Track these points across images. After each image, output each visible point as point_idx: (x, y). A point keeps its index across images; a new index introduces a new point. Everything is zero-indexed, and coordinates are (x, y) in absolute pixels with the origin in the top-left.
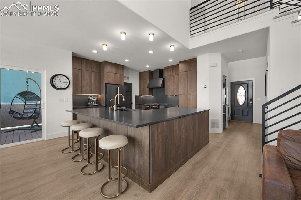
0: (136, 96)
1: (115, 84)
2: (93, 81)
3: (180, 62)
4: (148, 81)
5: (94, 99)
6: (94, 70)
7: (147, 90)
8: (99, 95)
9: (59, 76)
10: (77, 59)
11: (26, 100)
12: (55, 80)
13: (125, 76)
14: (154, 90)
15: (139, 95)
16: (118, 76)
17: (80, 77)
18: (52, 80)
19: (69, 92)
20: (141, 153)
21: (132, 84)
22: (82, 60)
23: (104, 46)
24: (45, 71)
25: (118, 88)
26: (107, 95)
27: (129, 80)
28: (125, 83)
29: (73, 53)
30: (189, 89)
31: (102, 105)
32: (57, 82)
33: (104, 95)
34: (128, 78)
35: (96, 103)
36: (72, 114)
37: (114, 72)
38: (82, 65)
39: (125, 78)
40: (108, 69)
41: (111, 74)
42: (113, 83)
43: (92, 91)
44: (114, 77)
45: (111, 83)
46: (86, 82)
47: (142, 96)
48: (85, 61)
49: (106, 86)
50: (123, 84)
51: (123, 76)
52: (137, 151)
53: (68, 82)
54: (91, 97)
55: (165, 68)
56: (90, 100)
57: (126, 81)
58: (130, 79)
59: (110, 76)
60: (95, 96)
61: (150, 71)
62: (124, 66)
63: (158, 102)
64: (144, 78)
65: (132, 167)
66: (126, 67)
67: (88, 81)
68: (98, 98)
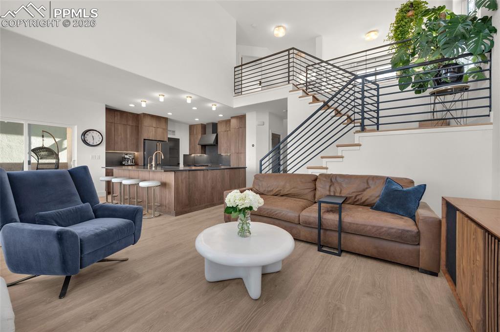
0: (185, 155)
1: (156, 140)
2: (128, 136)
3: (232, 117)
4: (199, 137)
5: (129, 157)
6: (130, 123)
7: (199, 148)
8: (136, 153)
9: (91, 132)
10: (110, 111)
11: (39, 158)
12: (87, 136)
13: (169, 129)
14: (207, 147)
15: (188, 154)
16: (160, 131)
17: (113, 132)
18: (84, 136)
19: (102, 149)
20: (170, 192)
21: (179, 139)
22: (116, 113)
23: (142, 102)
24: (76, 126)
25: (160, 145)
26: (145, 153)
27: (174, 135)
28: (168, 138)
29: (106, 105)
30: (240, 148)
31: (140, 165)
32: (89, 138)
33: (142, 153)
34: (174, 132)
35: (133, 162)
36: (105, 169)
37: (154, 126)
38: (116, 118)
39: (169, 132)
40: (147, 122)
41: (151, 128)
42: (153, 139)
43: (127, 147)
44: (155, 132)
45: (151, 139)
46: (120, 137)
47: (193, 155)
48: (119, 113)
49: (144, 143)
50: (166, 140)
51: (166, 130)
52: (167, 192)
53: (101, 138)
54: (127, 155)
55: (219, 121)
56: (125, 158)
57: (169, 136)
58: (176, 133)
59: (149, 131)
60: (130, 154)
61: (202, 124)
62: (167, 118)
63: (211, 163)
64: (195, 133)
65: (164, 204)
66: (170, 119)
67: (123, 136)
68: (134, 156)
